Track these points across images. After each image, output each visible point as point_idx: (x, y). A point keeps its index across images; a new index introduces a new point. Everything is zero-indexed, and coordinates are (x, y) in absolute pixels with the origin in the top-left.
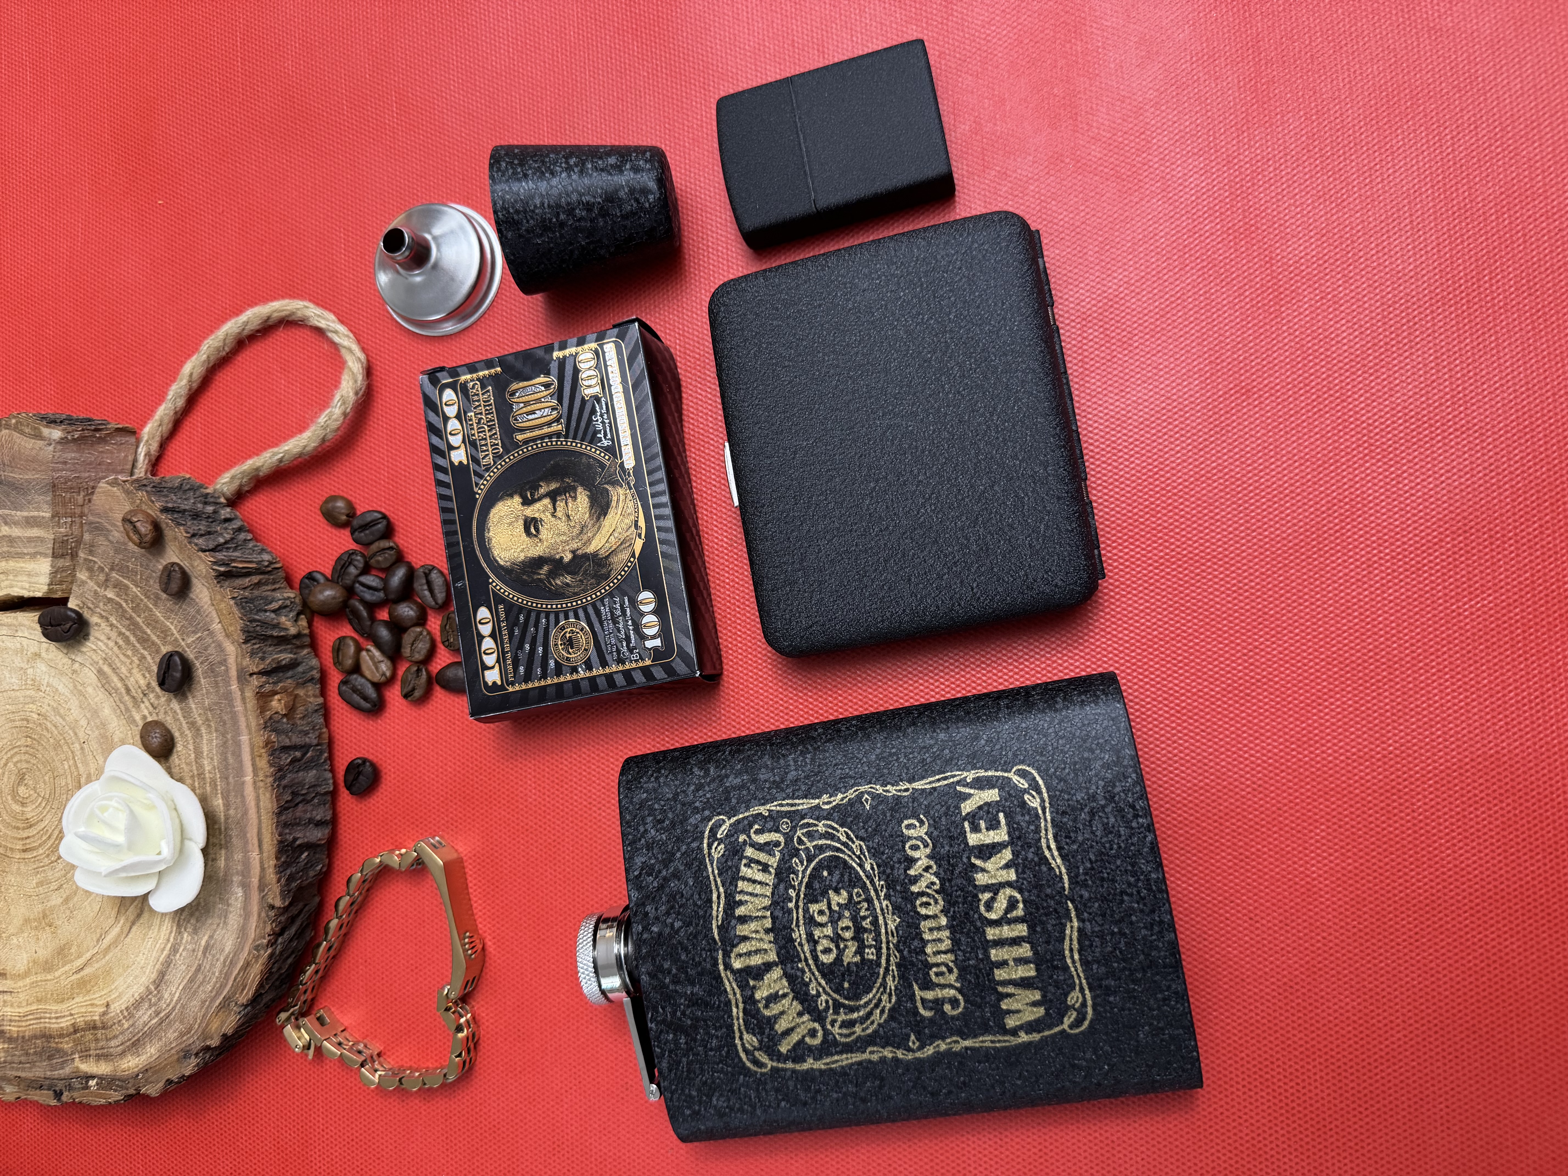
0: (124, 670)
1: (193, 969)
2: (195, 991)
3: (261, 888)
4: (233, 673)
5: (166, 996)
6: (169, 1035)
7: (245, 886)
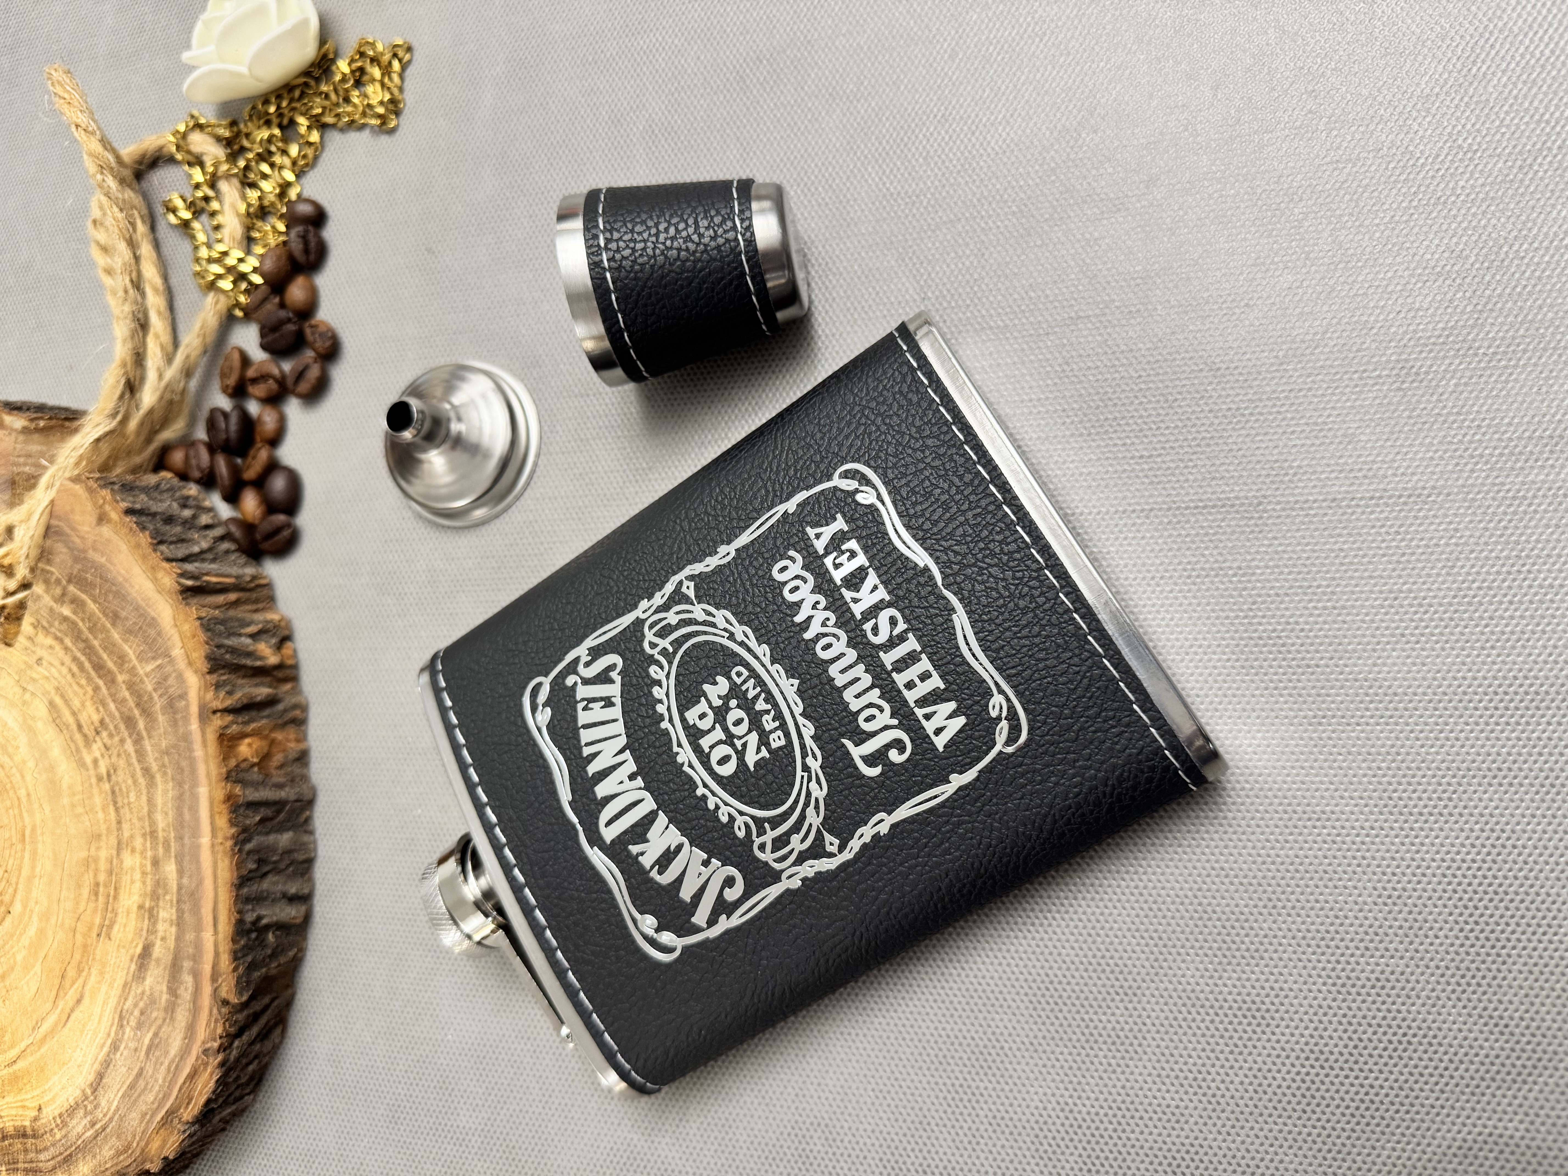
0: (76, 703)
1: (135, 1072)
2: (135, 1101)
3: (214, 978)
4: (194, 709)
5: (103, 1103)
6: (104, 1152)
7: (196, 974)
